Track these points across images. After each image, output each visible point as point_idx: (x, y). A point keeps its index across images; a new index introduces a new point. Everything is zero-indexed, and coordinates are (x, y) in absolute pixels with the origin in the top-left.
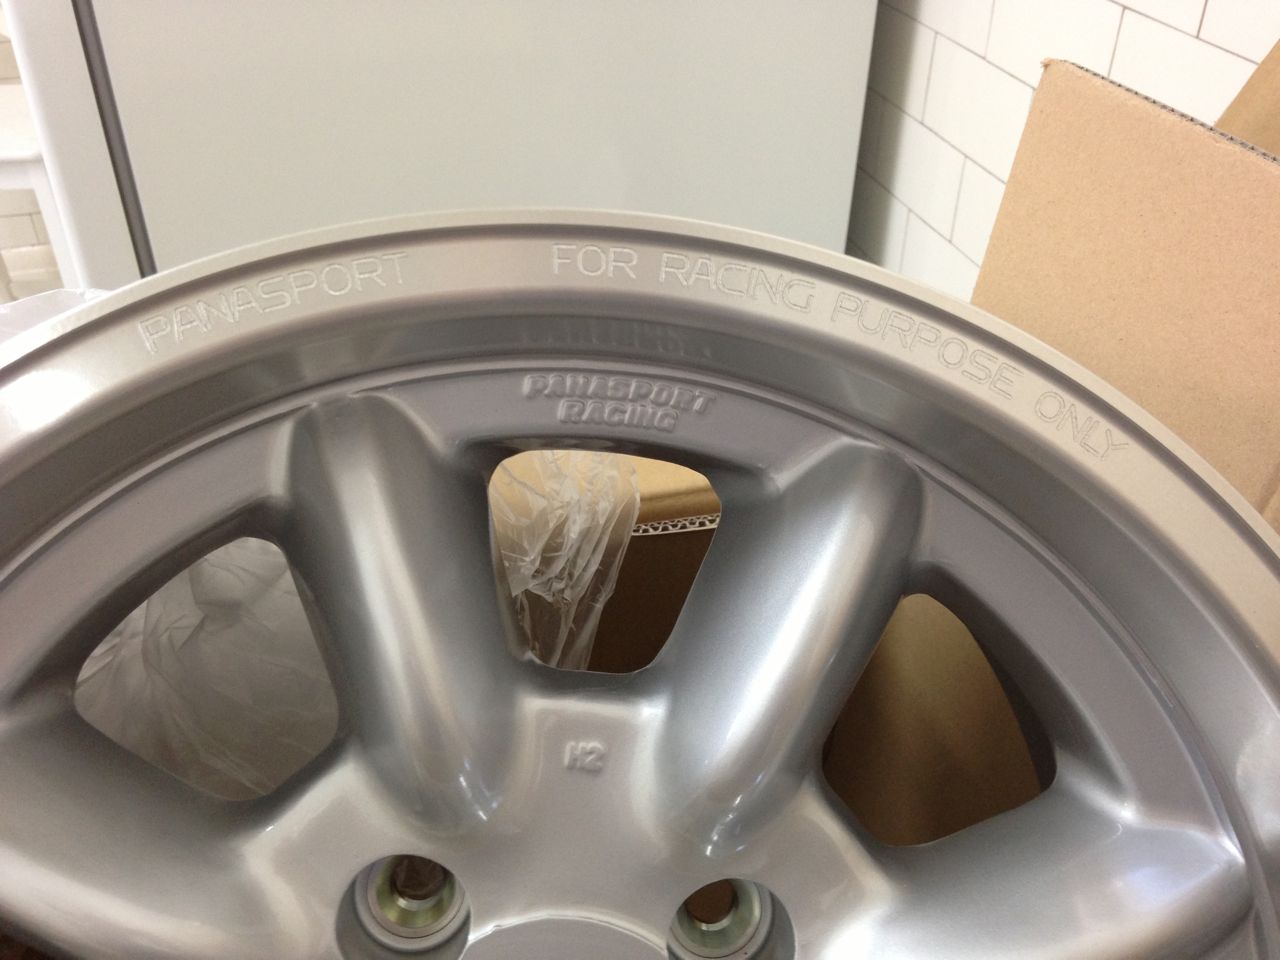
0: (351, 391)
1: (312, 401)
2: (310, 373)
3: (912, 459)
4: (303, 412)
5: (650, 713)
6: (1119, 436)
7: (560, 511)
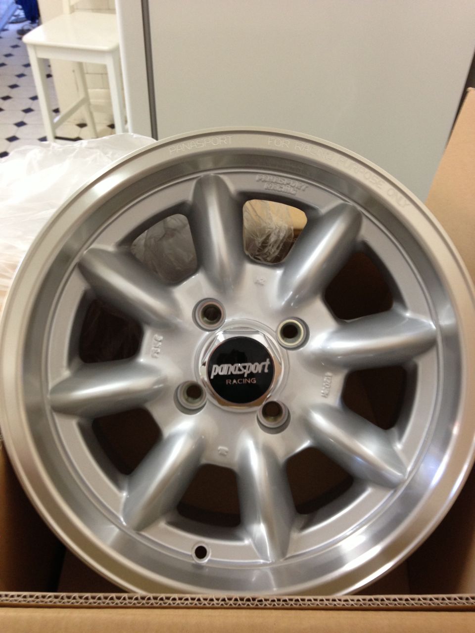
0: (212, 173)
1: (202, 175)
2: (202, 168)
3: (359, 208)
4: (199, 178)
5: (279, 272)
6: (408, 202)
7: (269, 230)
